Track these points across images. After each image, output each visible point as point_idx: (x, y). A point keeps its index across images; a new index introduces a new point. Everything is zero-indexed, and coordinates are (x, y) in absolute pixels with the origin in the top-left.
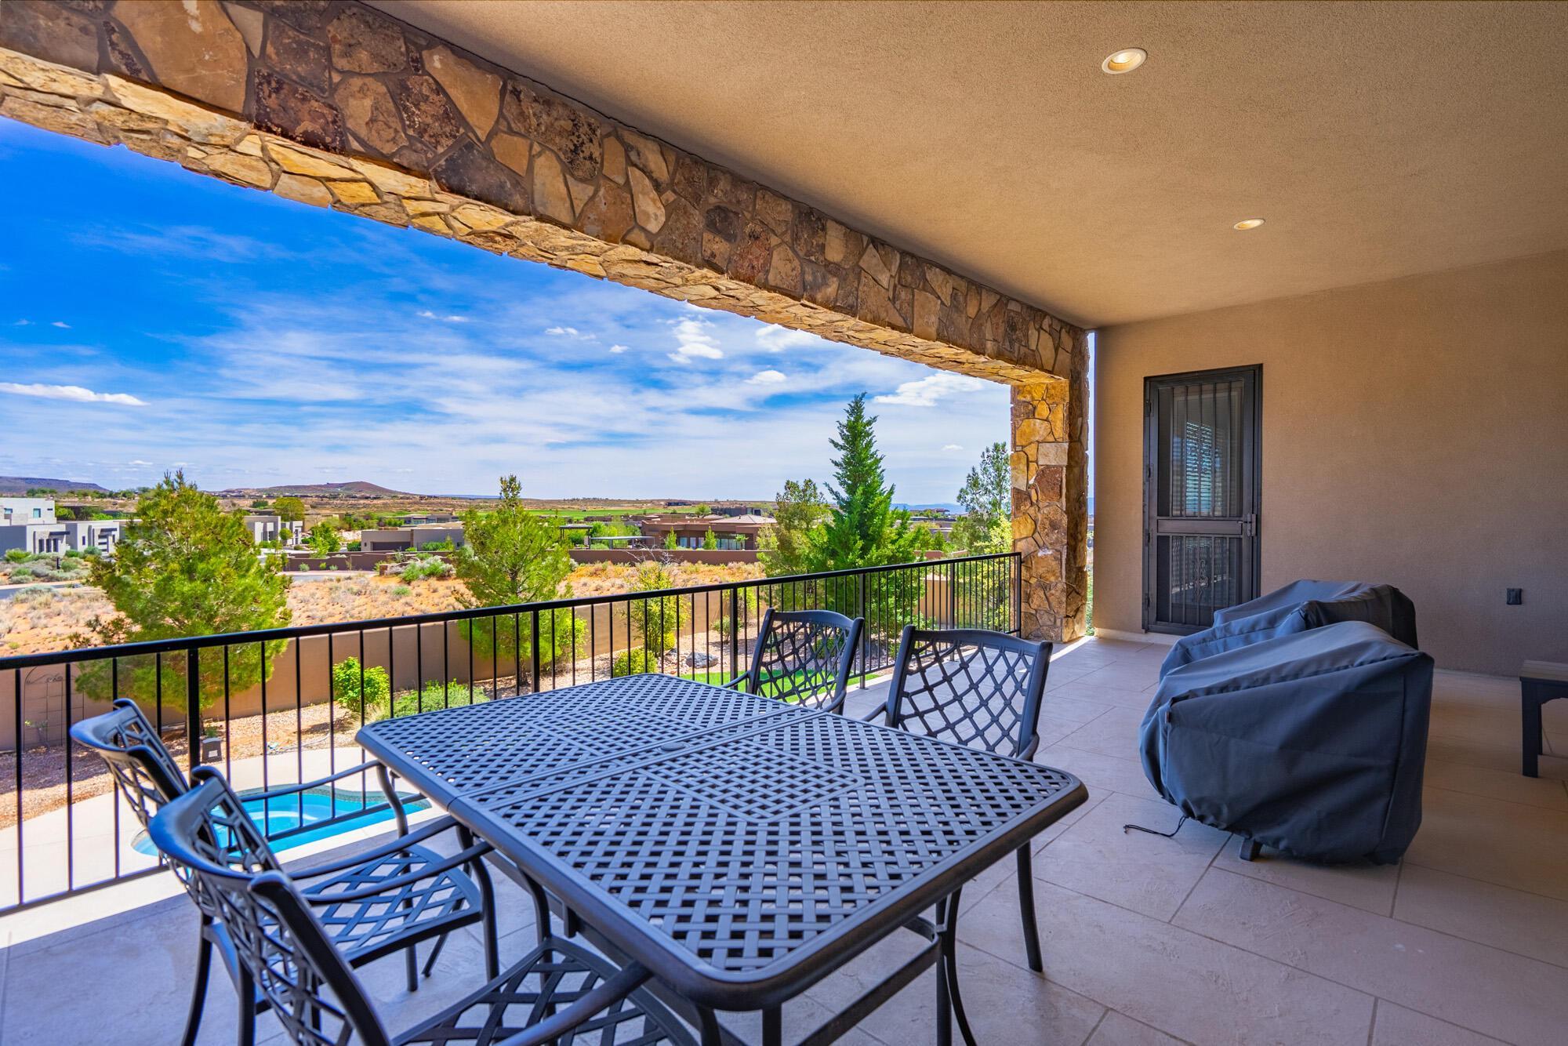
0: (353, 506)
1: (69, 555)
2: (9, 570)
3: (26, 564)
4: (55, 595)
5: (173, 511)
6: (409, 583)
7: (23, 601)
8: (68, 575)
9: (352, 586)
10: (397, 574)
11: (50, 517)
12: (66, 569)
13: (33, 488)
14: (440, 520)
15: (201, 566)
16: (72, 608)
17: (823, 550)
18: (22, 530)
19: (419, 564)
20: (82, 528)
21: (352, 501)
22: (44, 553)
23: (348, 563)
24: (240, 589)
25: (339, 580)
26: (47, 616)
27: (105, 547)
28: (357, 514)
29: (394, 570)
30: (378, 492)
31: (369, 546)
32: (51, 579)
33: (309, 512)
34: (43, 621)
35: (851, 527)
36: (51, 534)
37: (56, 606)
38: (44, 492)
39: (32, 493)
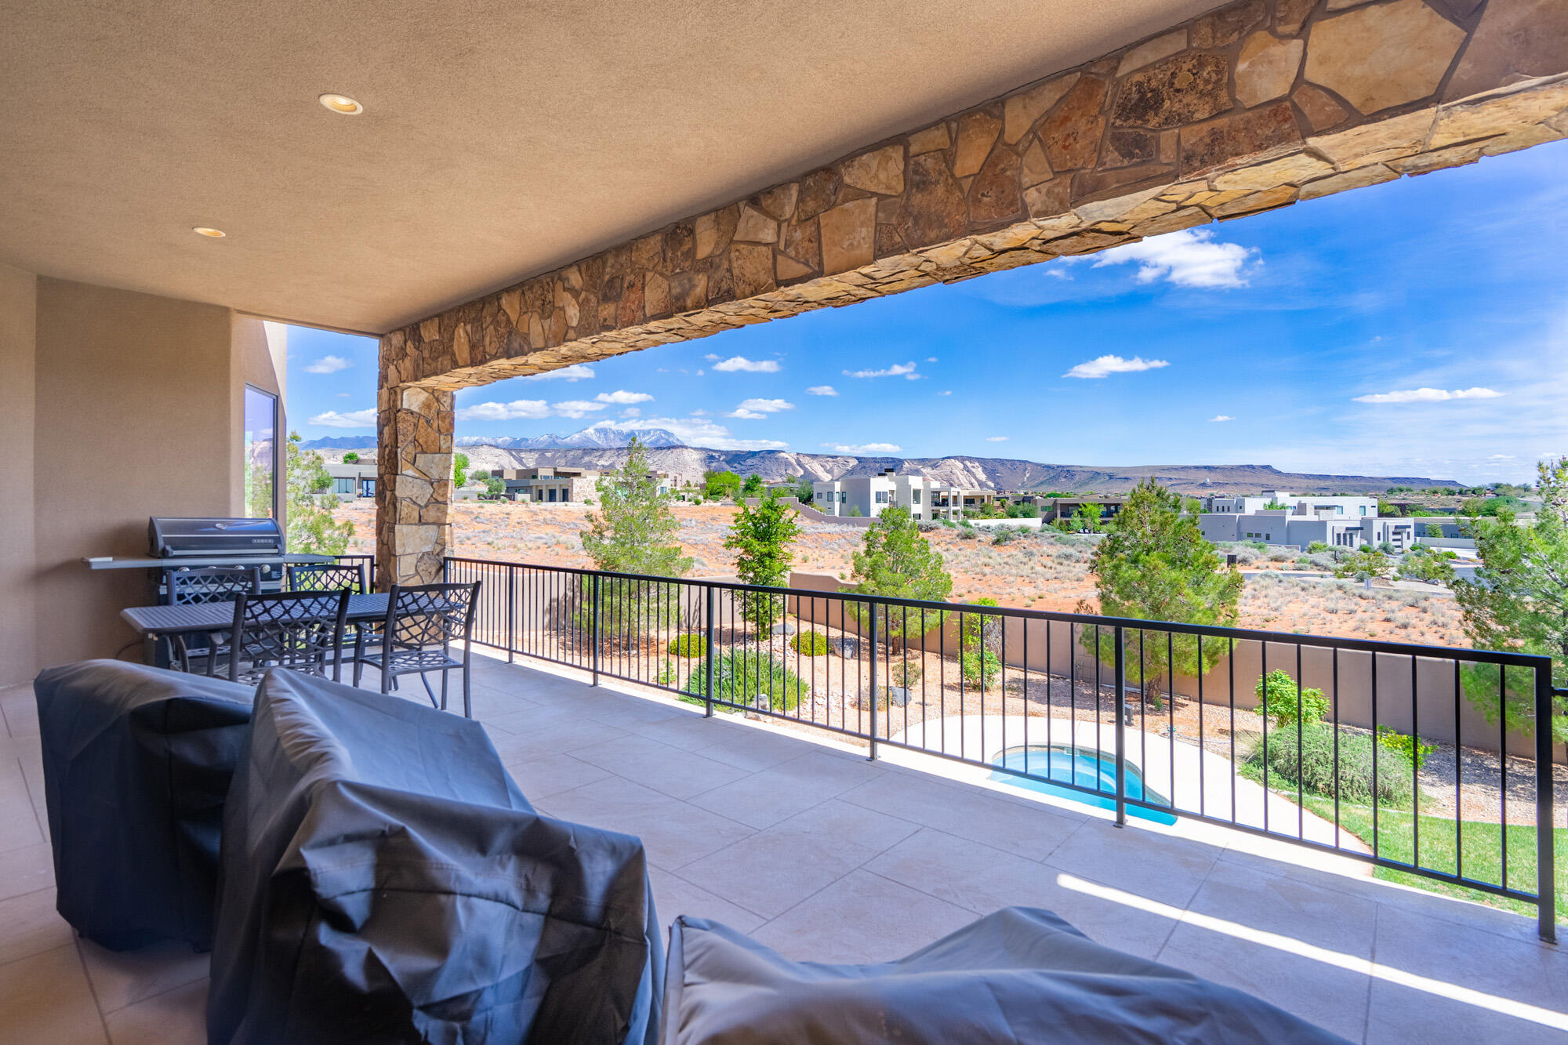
18: (1324, 525)
20: (1377, 523)
36: (1347, 529)
38: (1401, 490)
39: (1391, 491)
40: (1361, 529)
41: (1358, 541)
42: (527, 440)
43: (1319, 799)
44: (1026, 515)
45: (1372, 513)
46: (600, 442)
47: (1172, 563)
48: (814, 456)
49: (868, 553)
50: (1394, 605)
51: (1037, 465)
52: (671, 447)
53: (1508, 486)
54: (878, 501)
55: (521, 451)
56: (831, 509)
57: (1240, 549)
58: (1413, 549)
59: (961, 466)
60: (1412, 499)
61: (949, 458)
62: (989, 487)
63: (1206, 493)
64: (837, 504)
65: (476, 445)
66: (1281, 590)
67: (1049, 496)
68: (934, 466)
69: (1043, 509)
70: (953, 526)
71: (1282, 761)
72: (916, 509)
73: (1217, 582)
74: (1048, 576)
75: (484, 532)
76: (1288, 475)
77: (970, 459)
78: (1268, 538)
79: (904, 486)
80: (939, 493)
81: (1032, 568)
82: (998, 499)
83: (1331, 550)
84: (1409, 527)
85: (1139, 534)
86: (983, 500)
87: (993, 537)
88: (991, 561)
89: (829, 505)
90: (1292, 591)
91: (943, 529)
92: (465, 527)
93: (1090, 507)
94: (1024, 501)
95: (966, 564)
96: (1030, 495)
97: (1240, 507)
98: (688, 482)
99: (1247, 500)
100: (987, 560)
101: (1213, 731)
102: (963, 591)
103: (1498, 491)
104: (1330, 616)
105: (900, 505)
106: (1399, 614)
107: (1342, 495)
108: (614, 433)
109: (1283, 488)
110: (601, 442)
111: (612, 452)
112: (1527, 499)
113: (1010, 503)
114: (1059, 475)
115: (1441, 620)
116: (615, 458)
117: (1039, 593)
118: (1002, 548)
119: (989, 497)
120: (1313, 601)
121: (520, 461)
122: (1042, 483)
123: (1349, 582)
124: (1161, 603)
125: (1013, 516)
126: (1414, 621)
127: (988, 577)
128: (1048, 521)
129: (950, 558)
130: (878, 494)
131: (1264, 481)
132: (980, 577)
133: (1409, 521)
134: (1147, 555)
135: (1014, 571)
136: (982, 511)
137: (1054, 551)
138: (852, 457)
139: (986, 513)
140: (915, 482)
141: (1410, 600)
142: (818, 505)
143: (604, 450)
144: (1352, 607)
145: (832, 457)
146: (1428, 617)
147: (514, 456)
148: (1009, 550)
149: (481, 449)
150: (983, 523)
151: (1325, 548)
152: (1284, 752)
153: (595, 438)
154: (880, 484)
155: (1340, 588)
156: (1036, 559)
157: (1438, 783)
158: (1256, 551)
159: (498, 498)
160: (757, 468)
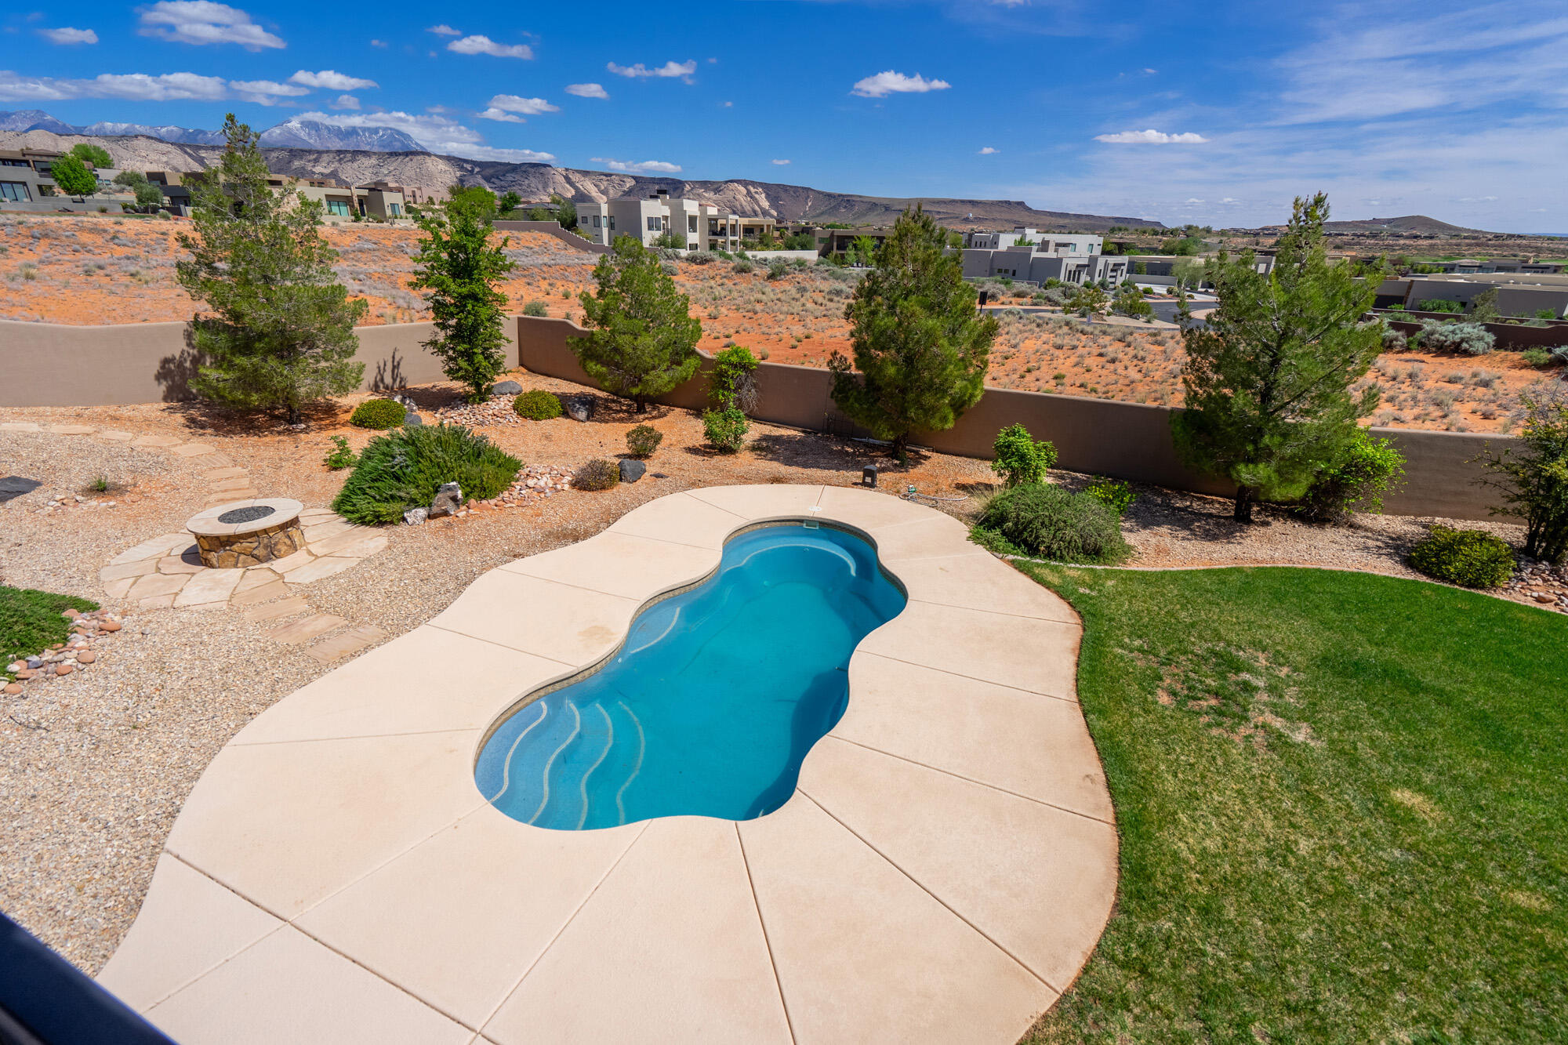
1: (1085, 285)
2: (1034, 294)
3: (1050, 290)
8: (1066, 302)
12: (1069, 296)
18: (1060, 260)
20: (1101, 261)
22: (1070, 282)
36: (1078, 266)
38: (1120, 230)
39: (1113, 230)
40: (1088, 266)
41: (1084, 278)
42: (205, 133)
43: (1039, 561)
44: (804, 247)
45: (1097, 251)
46: (312, 141)
47: (930, 308)
48: (585, 173)
49: (601, 294)
50: (1106, 340)
51: (819, 193)
52: (412, 153)
53: (1197, 227)
54: (650, 228)
55: (199, 148)
56: (599, 237)
57: (989, 286)
58: (1122, 285)
59: (744, 191)
60: (1128, 238)
61: (732, 181)
62: (772, 216)
63: (967, 228)
64: (605, 231)
65: (124, 137)
66: (1020, 326)
67: (828, 227)
68: (717, 191)
69: (821, 240)
70: (729, 258)
71: (1011, 524)
72: (693, 238)
73: (973, 331)
74: (818, 314)
75: (128, 258)
76: (1037, 212)
77: (754, 184)
78: (1014, 274)
79: (678, 211)
80: (716, 220)
81: (803, 305)
82: (778, 229)
83: (1062, 286)
85: (899, 275)
86: (762, 230)
87: (768, 271)
88: (764, 297)
89: (595, 231)
90: (1029, 327)
91: (718, 261)
92: (97, 251)
93: (863, 240)
94: (803, 232)
95: (739, 301)
96: (811, 225)
98: (431, 199)
99: (1002, 236)
100: (760, 296)
101: (950, 486)
102: (732, 331)
103: (1189, 232)
104: (1057, 352)
105: (675, 232)
106: (1110, 349)
107: (1076, 233)
108: (329, 130)
109: (1031, 226)
110: (314, 142)
111: (331, 156)
112: (1207, 240)
113: (789, 233)
114: (839, 205)
115: (1141, 354)
116: (336, 164)
117: (806, 332)
118: (777, 283)
119: (768, 226)
120: (1045, 336)
121: (201, 161)
122: (822, 213)
123: (1073, 317)
124: (915, 355)
125: (791, 248)
126: (1121, 356)
127: (760, 315)
128: (824, 254)
129: (723, 293)
130: (650, 219)
131: (1016, 218)
132: (750, 314)
133: (1124, 259)
134: (906, 299)
135: (785, 309)
136: (761, 242)
137: (826, 286)
138: (628, 176)
139: (765, 244)
140: (691, 207)
141: (1119, 335)
142: (584, 232)
143: (320, 153)
144: (1076, 343)
145: (606, 175)
146: (1131, 351)
147: (190, 155)
148: (786, 286)
149: (136, 142)
150: (761, 255)
151: (1057, 285)
152: (1014, 515)
153: (303, 134)
154: (653, 209)
155: (1067, 323)
156: (808, 295)
157: (1136, 528)
158: (1003, 287)
159: (155, 211)
160: (520, 185)
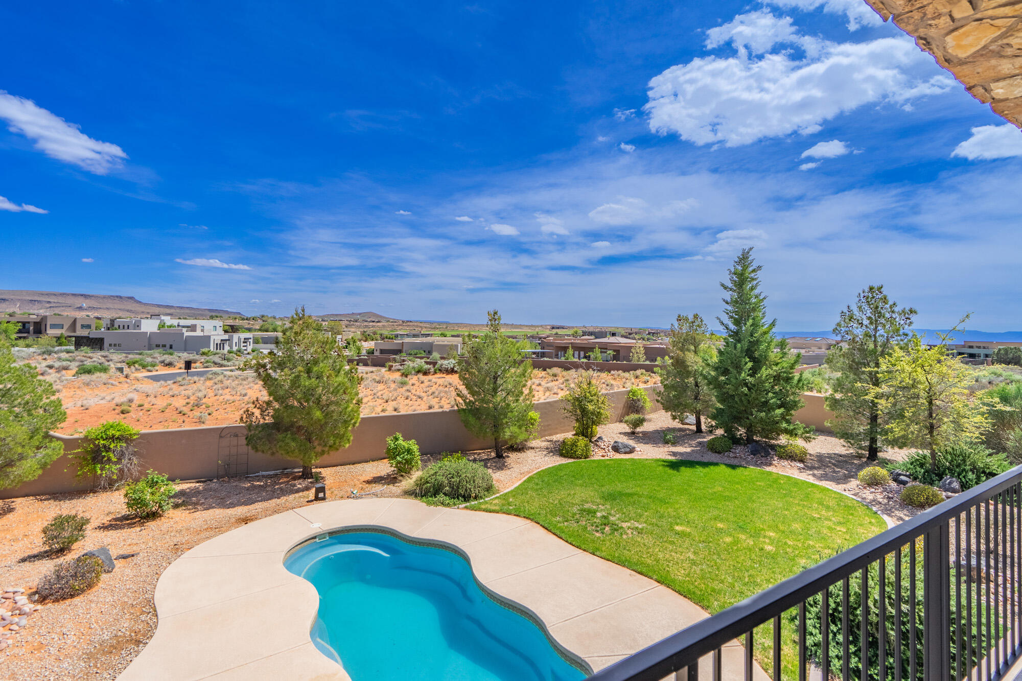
0: (366, 326)
1: (230, 352)
2: (203, 360)
3: (210, 357)
4: (225, 376)
5: (301, 332)
6: (406, 376)
7: (210, 379)
8: (229, 364)
9: (375, 377)
10: (399, 370)
11: (220, 331)
12: (228, 360)
13: (213, 314)
14: (415, 336)
15: (315, 369)
16: (233, 384)
17: (716, 369)
18: (209, 337)
19: (411, 364)
20: (236, 337)
21: (366, 324)
22: (218, 350)
23: (369, 362)
24: (336, 385)
25: (367, 373)
26: (223, 389)
27: (245, 348)
28: (369, 331)
29: (397, 367)
30: (379, 319)
31: (378, 351)
32: (221, 366)
33: (345, 329)
34: (220, 392)
35: (742, 352)
36: (222, 340)
37: (227, 383)
40: (229, 340)
41: (227, 348)
43: (474, 503)
58: (253, 351)
71: (447, 488)
78: (171, 348)
84: (251, 338)
97: (138, 326)
99: (142, 321)
103: (264, 319)
131: (128, 308)
